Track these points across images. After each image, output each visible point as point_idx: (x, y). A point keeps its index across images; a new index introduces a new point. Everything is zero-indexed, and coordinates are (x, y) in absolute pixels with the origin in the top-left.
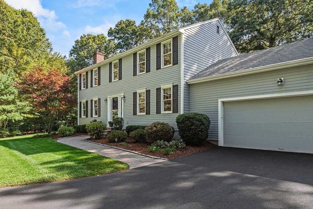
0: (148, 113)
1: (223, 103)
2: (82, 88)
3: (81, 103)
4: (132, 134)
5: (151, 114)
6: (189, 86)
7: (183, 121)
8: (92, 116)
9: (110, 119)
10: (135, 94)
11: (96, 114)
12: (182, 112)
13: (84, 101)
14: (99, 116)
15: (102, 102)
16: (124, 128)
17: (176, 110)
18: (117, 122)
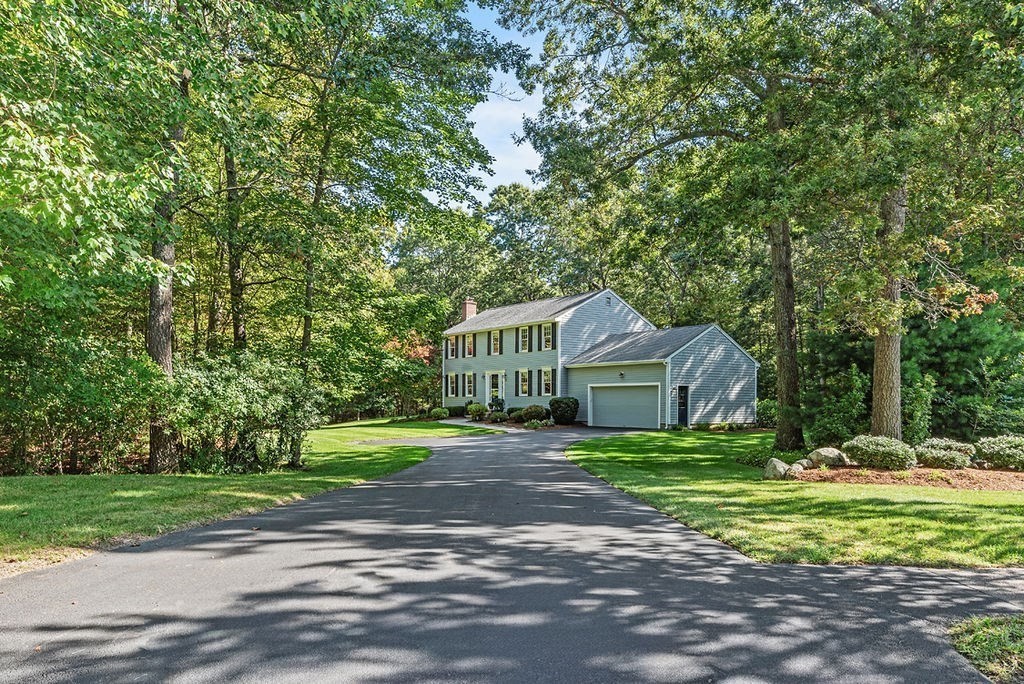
0: (530, 394)
1: (592, 388)
2: (450, 357)
3: (447, 376)
4: (512, 415)
5: (532, 395)
6: (566, 371)
7: (554, 403)
8: (464, 395)
9: (488, 400)
10: (517, 373)
11: (470, 393)
12: (559, 395)
13: (452, 374)
14: (475, 395)
15: (479, 378)
16: (505, 410)
17: (554, 393)
18: (497, 402)
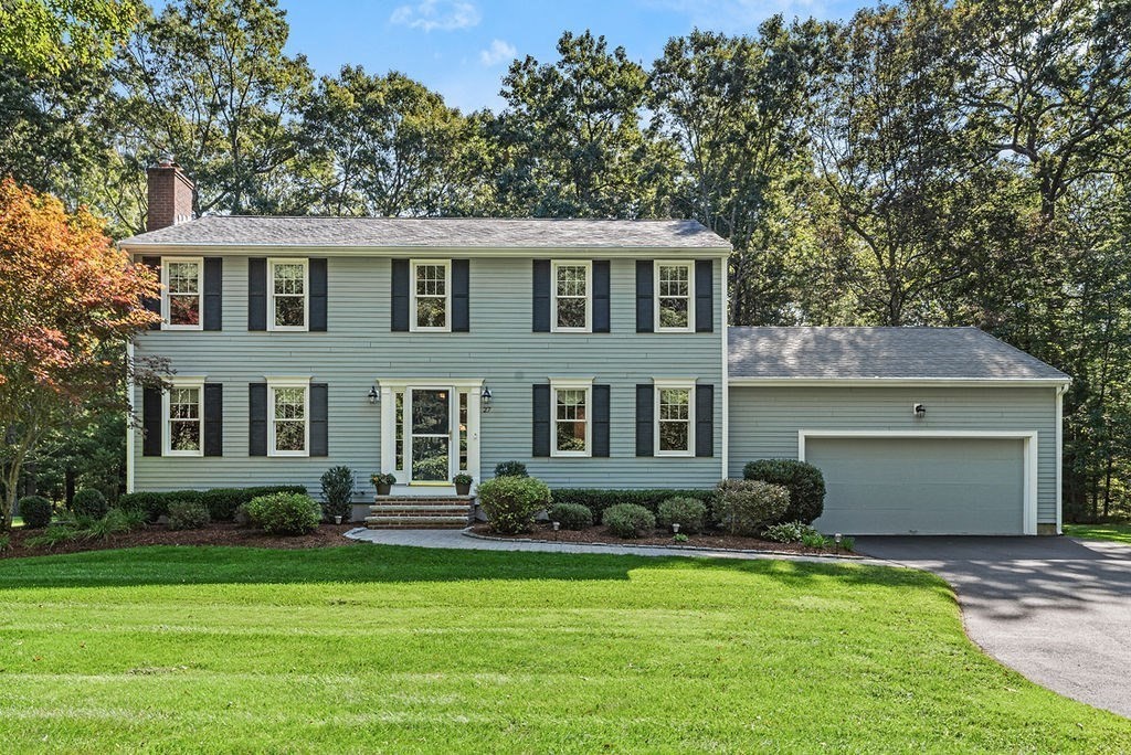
0: (602, 452)
5: (611, 455)
10: (541, 392)
12: (725, 454)
13: (183, 383)
14: (321, 452)
17: (706, 450)
